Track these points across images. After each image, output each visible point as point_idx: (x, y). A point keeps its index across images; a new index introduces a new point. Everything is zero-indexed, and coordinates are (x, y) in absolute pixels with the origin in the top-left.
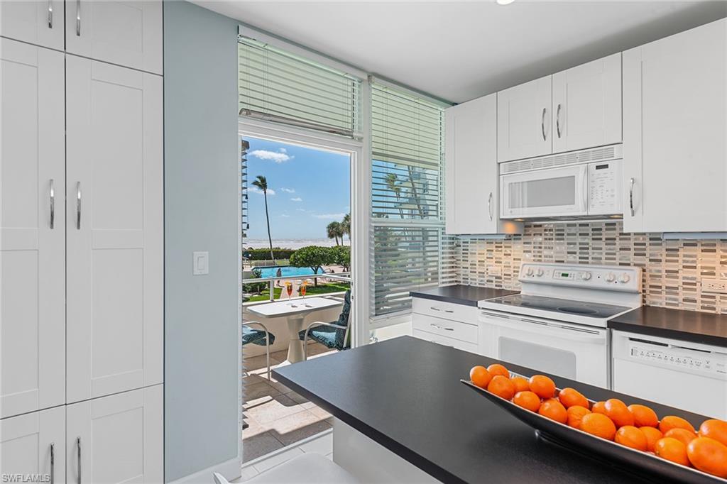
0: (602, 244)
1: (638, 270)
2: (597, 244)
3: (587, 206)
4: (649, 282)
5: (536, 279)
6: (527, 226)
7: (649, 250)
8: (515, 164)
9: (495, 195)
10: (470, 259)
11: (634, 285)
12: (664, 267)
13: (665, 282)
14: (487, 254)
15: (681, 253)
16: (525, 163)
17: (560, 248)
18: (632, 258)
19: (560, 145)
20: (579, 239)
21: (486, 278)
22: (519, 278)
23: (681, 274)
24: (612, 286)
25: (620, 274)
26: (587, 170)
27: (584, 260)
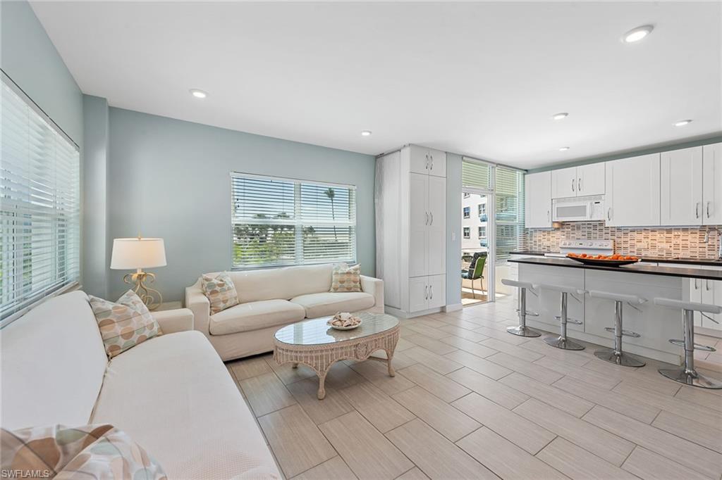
0: (597, 232)
1: (612, 241)
2: (595, 232)
3: (591, 217)
4: (617, 245)
5: (567, 246)
6: (562, 224)
7: (617, 234)
8: (559, 200)
9: (550, 212)
10: (534, 239)
11: (610, 246)
12: (623, 240)
13: (623, 245)
14: (543, 237)
15: (629, 234)
16: (564, 200)
17: (578, 234)
18: (610, 237)
19: (580, 194)
20: (587, 230)
21: (542, 247)
22: (560, 246)
23: (629, 242)
24: (601, 247)
25: (605, 243)
26: (591, 203)
27: (589, 238)
